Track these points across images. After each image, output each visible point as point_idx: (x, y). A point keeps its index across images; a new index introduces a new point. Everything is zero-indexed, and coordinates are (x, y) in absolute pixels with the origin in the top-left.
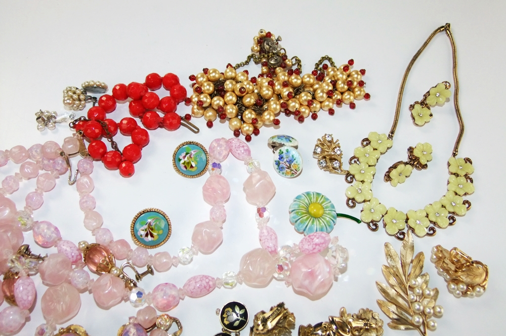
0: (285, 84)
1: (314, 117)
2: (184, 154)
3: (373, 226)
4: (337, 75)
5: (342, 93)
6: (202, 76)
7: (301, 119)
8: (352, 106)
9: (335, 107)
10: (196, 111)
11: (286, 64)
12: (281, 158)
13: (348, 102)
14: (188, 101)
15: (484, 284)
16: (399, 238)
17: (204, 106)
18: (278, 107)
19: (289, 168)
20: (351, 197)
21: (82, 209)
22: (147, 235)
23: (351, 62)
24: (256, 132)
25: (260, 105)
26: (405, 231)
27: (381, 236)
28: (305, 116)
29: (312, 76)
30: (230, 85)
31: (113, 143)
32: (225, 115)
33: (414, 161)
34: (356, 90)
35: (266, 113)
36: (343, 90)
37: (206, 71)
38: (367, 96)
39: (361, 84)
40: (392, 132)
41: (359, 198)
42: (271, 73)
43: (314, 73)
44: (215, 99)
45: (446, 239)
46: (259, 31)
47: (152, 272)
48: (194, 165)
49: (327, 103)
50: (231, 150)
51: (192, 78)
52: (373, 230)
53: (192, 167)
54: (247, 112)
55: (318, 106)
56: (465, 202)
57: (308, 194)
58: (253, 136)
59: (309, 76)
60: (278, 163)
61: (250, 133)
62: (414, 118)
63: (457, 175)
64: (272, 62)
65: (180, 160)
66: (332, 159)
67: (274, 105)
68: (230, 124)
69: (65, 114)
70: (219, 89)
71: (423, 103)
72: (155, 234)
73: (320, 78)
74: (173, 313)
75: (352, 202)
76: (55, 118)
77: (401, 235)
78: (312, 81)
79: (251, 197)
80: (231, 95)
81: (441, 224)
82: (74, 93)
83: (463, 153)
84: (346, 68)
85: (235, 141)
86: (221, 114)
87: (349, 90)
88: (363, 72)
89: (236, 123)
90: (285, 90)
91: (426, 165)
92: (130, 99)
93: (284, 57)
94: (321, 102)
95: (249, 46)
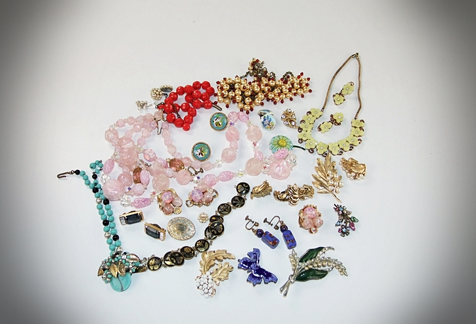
0: (266, 85)
1: (282, 102)
2: (216, 118)
3: (311, 151)
4: (294, 81)
5: (297, 90)
6: (223, 82)
7: (275, 103)
8: (303, 96)
9: (293, 97)
10: (220, 99)
11: (267, 75)
12: (265, 120)
13: (300, 94)
14: (216, 95)
15: (364, 173)
16: (323, 156)
17: (225, 96)
18: (263, 96)
19: (269, 124)
20: (300, 138)
21: (166, 145)
22: (200, 154)
23: (302, 74)
24: (252, 109)
25: (254, 95)
26: (327, 153)
27: (316, 156)
28: (277, 101)
29: (281, 81)
30: (238, 86)
31: (178, 115)
32: (235, 101)
33: (333, 121)
34: (305, 88)
35: (256, 100)
36: (297, 88)
37: (225, 79)
38: (310, 91)
39: (307, 85)
40: (323, 109)
41: (304, 139)
42: (259, 80)
43: (282, 79)
44: (230, 93)
45: (347, 156)
46: (252, 58)
47: (202, 172)
48: (221, 124)
49: (288, 95)
50: (239, 118)
51: (218, 83)
52: (312, 153)
53: (220, 125)
54: (247, 99)
55: (284, 96)
56: (359, 140)
57: (279, 136)
58: (250, 111)
59: (279, 81)
60: (263, 123)
61: (248, 110)
62: (335, 101)
63: (355, 127)
64: (259, 75)
65: (214, 121)
66: (291, 121)
67: (261, 96)
68: (238, 105)
69: (152, 103)
70: (232, 88)
71: (340, 94)
72: (203, 154)
73: (286, 82)
74: (214, 187)
75: (301, 141)
76: (147, 104)
77: (325, 155)
78: (280, 83)
79: (249, 137)
80: (238, 91)
81: (345, 149)
82: (157, 91)
83: (360, 118)
84: (299, 77)
85: (241, 113)
86: (234, 100)
87: (300, 88)
88: (309, 79)
89: (241, 105)
90: (266, 88)
91: (340, 123)
92: (185, 95)
93: (266, 72)
94: (286, 94)
95: (247, 67)
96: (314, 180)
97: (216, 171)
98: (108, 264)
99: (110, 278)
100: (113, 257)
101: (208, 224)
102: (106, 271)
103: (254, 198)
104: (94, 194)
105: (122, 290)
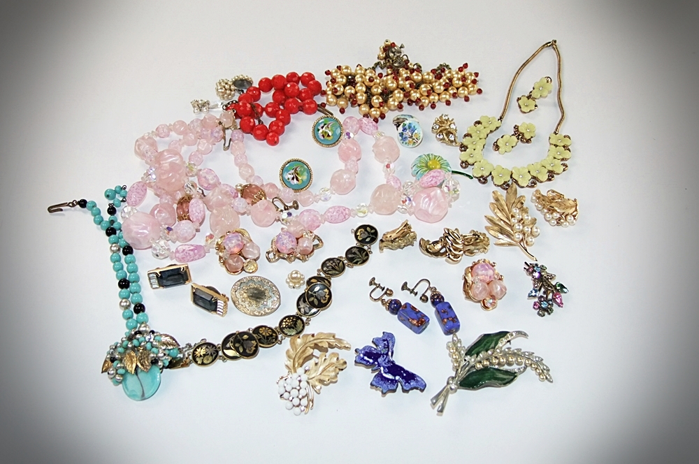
0: (407, 79)
1: (433, 106)
2: (322, 125)
3: (483, 180)
4: (453, 75)
5: (458, 89)
6: (336, 72)
7: (422, 108)
8: (467, 99)
9: (451, 100)
10: (331, 100)
11: (408, 66)
12: (404, 129)
13: (463, 96)
14: (324, 93)
15: (574, 214)
16: (504, 189)
17: (338, 94)
18: (402, 95)
19: (411, 137)
20: (464, 160)
21: (237, 164)
22: (293, 179)
23: (466, 66)
24: (383, 116)
25: (386, 94)
26: (510, 183)
27: (490, 188)
28: (425, 105)
29: (431, 74)
30: (360, 79)
31: (260, 121)
32: (356, 101)
33: (518, 134)
34: (470, 86)
35: (391, 100)
36: (458, 86)
37: (339, 68)
38: (480, 91)
39: (474, 82)
40: (501, 118)
41: (470, 161)
42: (396, 74)
43: (433, 71)
44: (347, 88)
45: (543, 188)
46: (384, 41)
47: (297, 208)
48: (330, 134)
49: (444, 96)
50: (361, 127)
51: (328, 73)
52: (484, 183)
53: (329, 136)
54: (375, 98)
55: (437, 98)
56: (564, 165)
57: (428, 155)
58: (380, 119)
59: (428, 74)
60: (401, 135)
61: (377, 116)
62: (520, 107)
63: (556, 146)
64: (396, 65)
65: (319, 130)
66: (448, 133)
67: (399, 95)
68: (360, 109)
69: (218, 102)
70: (351, 82)
71: (529, 97)
72: (300, 178)
73: (439, 77)
74: (316, 232)
75: (465, 164)
76: (208, 104)
77: (506, 186)
78: (431, 78)
79: (379, 155)
80: (361, 86)
81: (540, 177)
82: (226, 84)
83: (564, 131)
84: (461, 69)
85: (365, 120)
86: (353, 100)
87: (463, 85)
88: (477, 74)
89: (365, 109)
90: (407, 82)
91: (530, 139)
92: (273, 91)
93: (407, 61)
94: (439, 94)
95: (372, 55)
96: (489, 225)
97: (320, 207)
98: (121, 350)
99: (122, 375)
100: (130, 338)
101: (303, 289)
102: (116, 362)
103: (385, 250)
104: (108, 238)
105: (143, 397)
